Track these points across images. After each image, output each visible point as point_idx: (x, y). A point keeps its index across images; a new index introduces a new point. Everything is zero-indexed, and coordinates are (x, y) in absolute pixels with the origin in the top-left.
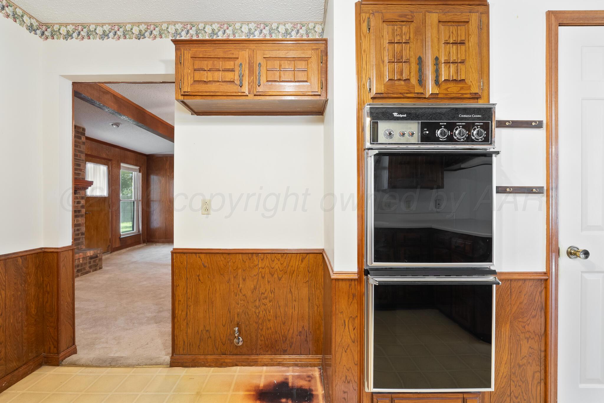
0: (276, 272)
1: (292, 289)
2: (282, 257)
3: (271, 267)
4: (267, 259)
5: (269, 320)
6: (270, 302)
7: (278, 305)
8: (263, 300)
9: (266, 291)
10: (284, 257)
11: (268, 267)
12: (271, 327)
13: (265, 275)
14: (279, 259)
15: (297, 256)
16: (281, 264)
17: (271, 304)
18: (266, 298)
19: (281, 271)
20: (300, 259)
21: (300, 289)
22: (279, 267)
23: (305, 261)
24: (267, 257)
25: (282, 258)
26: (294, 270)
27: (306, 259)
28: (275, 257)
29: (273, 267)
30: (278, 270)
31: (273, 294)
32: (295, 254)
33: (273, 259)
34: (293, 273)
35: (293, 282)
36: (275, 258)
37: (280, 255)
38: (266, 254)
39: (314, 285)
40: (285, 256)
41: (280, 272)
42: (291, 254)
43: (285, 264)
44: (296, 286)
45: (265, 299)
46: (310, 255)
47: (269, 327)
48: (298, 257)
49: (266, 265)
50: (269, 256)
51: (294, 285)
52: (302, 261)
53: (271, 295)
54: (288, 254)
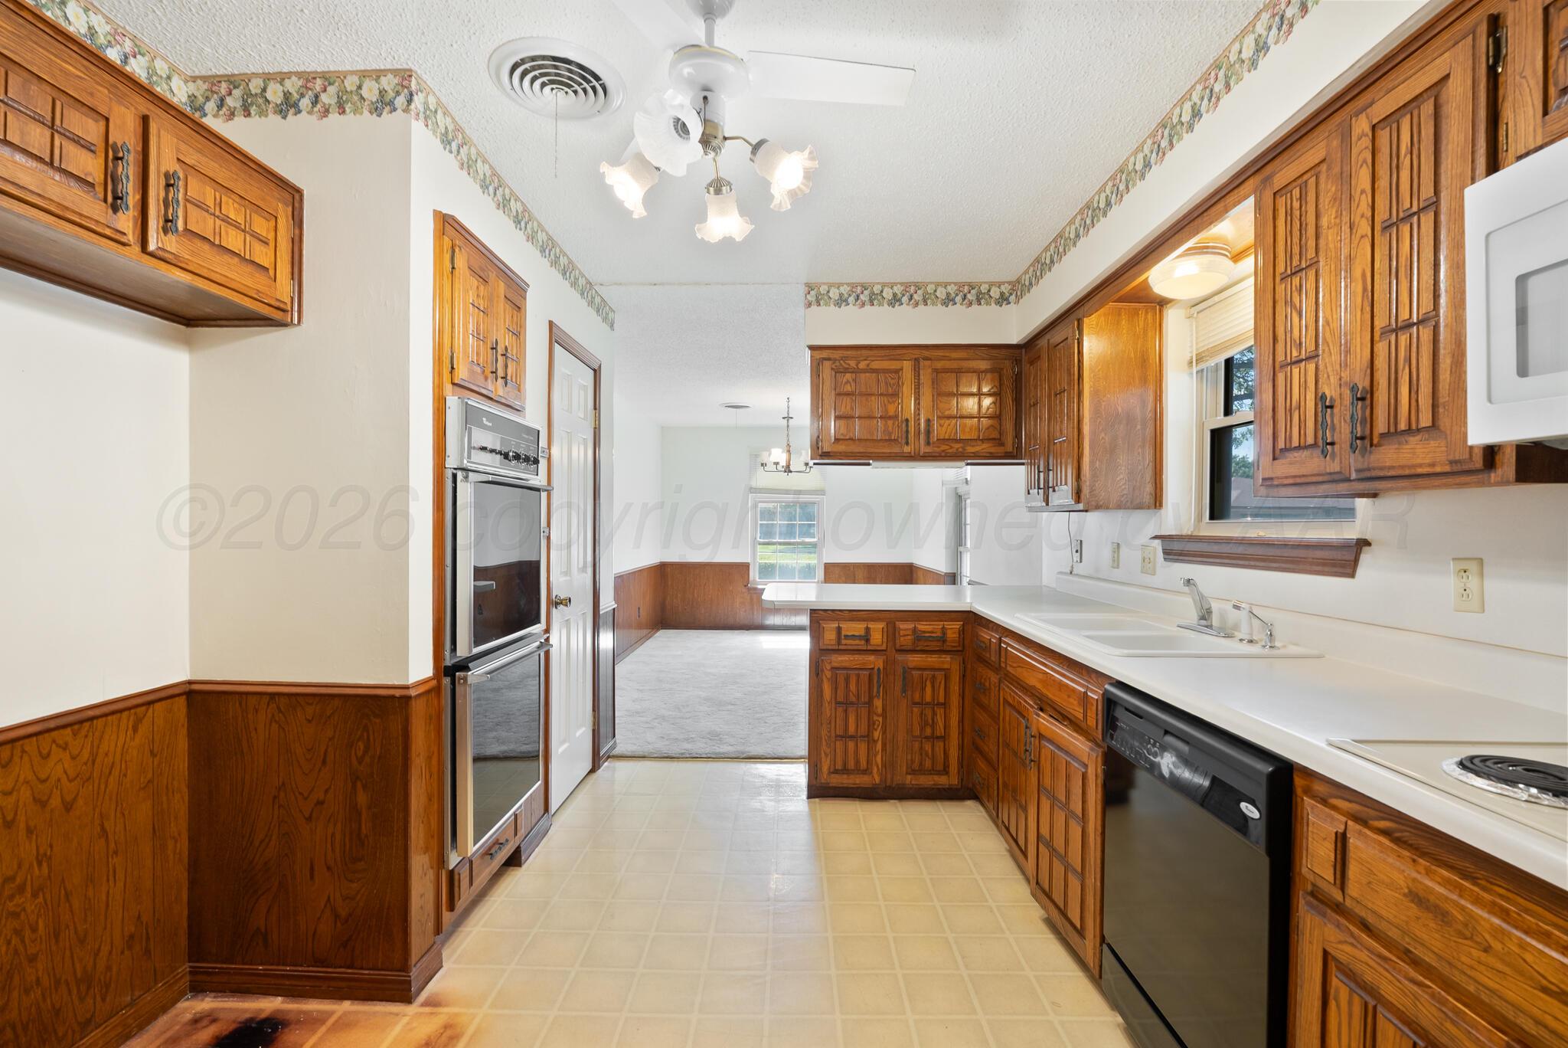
0: (57, 788)
1: (106, 824)
2: (75, 734)
3: (38, 779)
4: (26, 758)
5: (32, 959)
6: (35, 895)
7: (63, 892)
8: (8, 902)
9: (20, 867)
10: (83, 732)
11: (28, 783)
12: (41, 975)
13: (16, 814)
14: (66, 744)
15: (120, 720)
16: (73, 758)
17: (41, 899)
18: (21, 889)
19: (70, 781)
20: (130, 726)
21: (129, 813)
22: (65, 772)
23: (143, 729)
24: (23, 751)
25: (75, 740)
26: (113, 763)
27: (145, 721)
28: (54, 741)
29: (43, 777)
30: (64, 779)
31: (45, 865)
32: (114, 716)
33: (45, 752)
34: (110, 773)
35: (110, 799)
36: (54, 746)
37: (68, 731)
38: (21, 742)
39: (167, 787)
40: (86, 729)
41: (68, 784)
42: (104, 719)
43: (86, 755)
44: (118, 808)
45: (17, 897)
46: (157, 705)
47: (34, 978)
48: (125, 721)
49: (21, 779)
50: (30, 746)
51: (113, 807)
52: (135, 730)
53: (40, 870)
54: (95, 721)
